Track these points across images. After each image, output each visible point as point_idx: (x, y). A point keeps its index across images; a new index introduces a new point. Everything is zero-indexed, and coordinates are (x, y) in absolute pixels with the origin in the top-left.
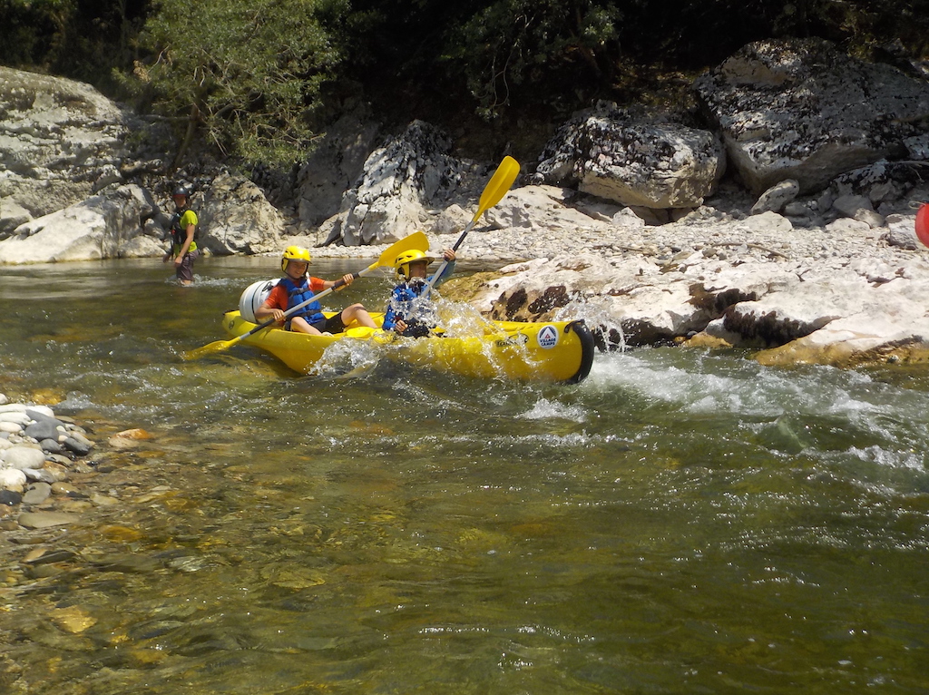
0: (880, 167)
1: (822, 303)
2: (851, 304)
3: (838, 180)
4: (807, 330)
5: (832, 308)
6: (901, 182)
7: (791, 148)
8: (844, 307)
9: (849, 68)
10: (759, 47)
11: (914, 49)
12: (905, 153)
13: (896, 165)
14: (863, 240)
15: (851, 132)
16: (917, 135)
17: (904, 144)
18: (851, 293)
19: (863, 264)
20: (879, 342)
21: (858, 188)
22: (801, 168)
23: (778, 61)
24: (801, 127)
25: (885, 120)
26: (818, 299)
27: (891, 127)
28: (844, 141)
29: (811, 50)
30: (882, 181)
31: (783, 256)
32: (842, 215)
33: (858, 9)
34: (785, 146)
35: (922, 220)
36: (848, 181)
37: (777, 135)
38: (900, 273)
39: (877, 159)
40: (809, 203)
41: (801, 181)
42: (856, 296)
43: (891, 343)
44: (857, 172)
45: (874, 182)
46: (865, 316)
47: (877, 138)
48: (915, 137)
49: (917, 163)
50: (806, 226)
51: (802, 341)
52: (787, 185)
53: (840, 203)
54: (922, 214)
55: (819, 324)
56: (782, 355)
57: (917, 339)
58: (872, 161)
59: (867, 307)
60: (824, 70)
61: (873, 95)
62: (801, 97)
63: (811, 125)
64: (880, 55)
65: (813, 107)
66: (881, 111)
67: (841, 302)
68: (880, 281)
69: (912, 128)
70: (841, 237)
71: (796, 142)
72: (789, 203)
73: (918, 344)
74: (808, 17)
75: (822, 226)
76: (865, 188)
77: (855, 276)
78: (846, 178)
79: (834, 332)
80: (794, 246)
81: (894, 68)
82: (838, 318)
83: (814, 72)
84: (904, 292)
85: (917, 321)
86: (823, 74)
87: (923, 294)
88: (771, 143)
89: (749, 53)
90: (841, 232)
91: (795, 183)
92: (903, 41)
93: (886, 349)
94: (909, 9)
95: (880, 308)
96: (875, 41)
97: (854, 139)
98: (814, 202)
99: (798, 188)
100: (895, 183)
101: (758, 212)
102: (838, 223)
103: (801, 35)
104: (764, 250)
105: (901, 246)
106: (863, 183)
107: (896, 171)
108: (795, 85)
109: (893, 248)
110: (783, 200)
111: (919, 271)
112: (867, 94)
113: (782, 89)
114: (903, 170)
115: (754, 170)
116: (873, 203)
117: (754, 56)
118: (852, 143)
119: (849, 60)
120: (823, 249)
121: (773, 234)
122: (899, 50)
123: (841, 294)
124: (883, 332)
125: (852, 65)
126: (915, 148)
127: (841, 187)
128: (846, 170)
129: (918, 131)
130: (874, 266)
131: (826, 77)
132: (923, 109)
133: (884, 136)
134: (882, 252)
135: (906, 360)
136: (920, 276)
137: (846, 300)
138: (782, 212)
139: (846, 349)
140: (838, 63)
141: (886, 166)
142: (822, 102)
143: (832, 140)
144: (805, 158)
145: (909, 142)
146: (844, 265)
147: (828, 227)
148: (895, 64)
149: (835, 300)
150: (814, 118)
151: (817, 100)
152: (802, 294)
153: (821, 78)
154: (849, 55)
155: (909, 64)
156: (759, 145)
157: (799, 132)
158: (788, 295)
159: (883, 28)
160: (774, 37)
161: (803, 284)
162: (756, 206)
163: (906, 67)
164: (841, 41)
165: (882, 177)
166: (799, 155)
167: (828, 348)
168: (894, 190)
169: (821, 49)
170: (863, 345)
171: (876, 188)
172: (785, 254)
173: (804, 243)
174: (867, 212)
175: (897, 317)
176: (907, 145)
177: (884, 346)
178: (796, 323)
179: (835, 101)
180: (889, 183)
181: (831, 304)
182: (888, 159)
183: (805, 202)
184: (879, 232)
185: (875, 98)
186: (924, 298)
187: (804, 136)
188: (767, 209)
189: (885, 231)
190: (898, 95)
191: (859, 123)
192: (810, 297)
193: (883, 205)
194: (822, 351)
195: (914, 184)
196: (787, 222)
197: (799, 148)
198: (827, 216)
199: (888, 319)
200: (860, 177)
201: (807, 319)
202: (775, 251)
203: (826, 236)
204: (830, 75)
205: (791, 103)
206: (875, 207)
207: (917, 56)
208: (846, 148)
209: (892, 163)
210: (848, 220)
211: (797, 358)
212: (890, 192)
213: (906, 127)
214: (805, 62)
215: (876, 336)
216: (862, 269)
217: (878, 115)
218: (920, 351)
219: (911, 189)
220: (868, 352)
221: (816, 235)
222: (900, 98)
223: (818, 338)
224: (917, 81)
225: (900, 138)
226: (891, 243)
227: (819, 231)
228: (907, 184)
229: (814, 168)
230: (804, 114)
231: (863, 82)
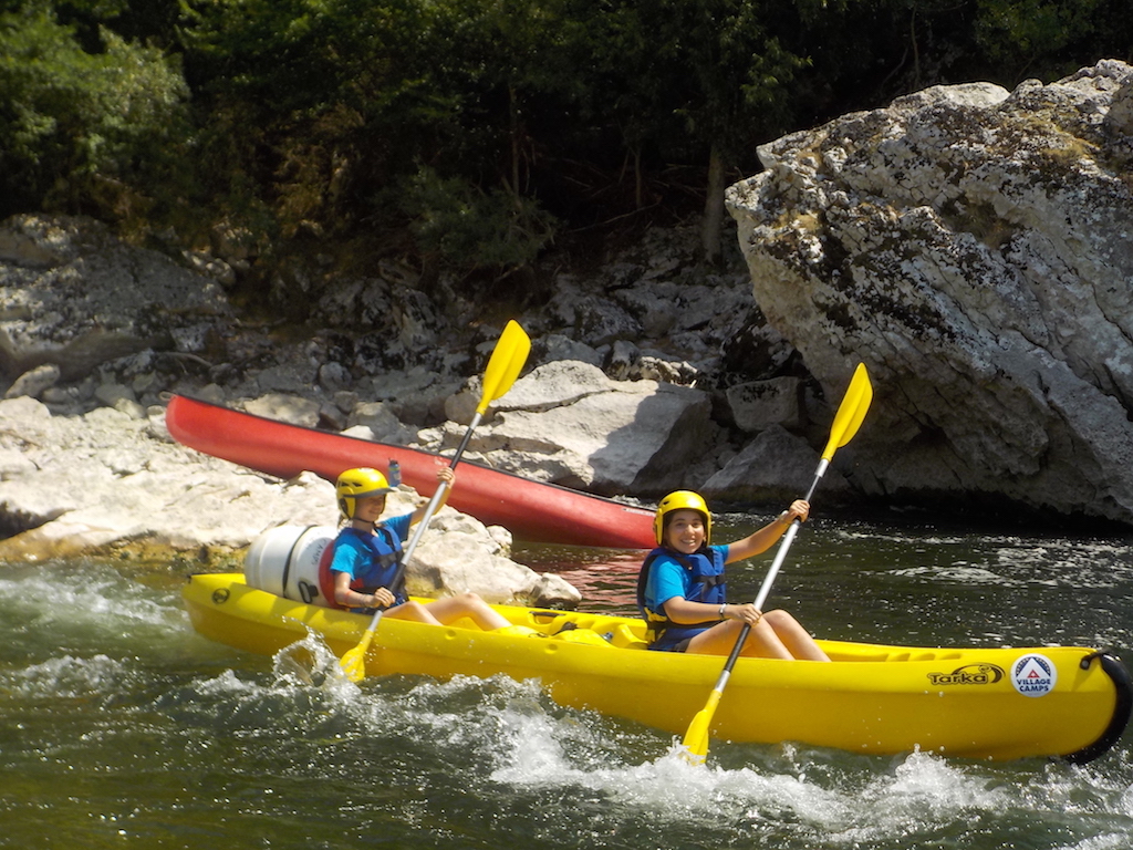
0: (145, 357)
1: (58, 494)
2: (88, 496)
3: (101, 368)
4: (38, 522)
5: (67, 499)
6: (166, 373)
7: (54, 331)
8: (80, 499)
9: (119, 252)
10: (25, 220)
11: (187, 238)
12: (172, 345)
13: (162, 356)
14: (123, 432)
15: (119, 319)
16: (184, 326)
17: (170, 336)
18: (89, 484)
19: (110, 456)
20: (113, 536)
21: (121, 377)
22: (64, 353)
23: (46, 237)
24: (66, 309)
25: (154, 309)
26: (53, 489)
27: (159, 317)
28: (110, 327)
29: (81, 230)
30: (147, 372)
31: (35, 445)
32: (103, 404)
33: (133, 192)
34: (48, 328)
35: (172, 412)
36: (112, 369)
37: (39, 316)
38: (146, 466)
39: (144, 348)
40: (70, 390)
41: (62, 367)
42: (94, 487)
43: (125, 538)
44: (122, 360)
45: (138, 372)
46: (101, 509)
47: (144, 327)
48: (182, 329)
49: (183, 356)
50: (66, 414)
51: (33, 533)
52: (48, 369)
53: (101, 392)
54: (173, 405)
55: (53, 516)
56: (10, 548)
57: (152, 534)
58: (137, 350)
59: (104, 499)
60: (92, 252)
61: (143, 281)
62: (68, 278)
63: (76, 308)
64: (154, 242)
65: (79, 290)
66: (149, 299)
67: (78, 493)
68: (125, 474)
69: (180, 319)
70: (99, 427)
71: (60, 325)
72: (48, 388)
73: (153, 539)
74: (81, 194)
75: (82, 414)
76: (128, 378)
77: (101, 468)
78: (109, 365)
79: (67, 524)
80: (49, 434)
81: (166, 257)
82: (72, 510)
83: (83, 253)
84: (146, 485)
85: (154, 515)
86: (92, 256)
87: (163, 488)
88: (32, 323)
89: (14, 225)
90: (101, 422)
91: (57, 369)
92: (177, 230)
93: (120, 543)
94: (185, 198)
95: (117, 501)
96: (148, 227)
97: (120, 326)
98: (75, 390)
99: (58, 372)
100: (160, 374)
101: (14, 396)
102: (99, 413)
103: (71, 213)
104: (16, 437)
105: (161, 440)
106: (126, 373)
107: (161, 362)
108: (63, 265)
109: (153, 441)
110: (42, 385)
111: (164, 464)
112: (136, 280)
113: (48, 268)
114: (169, 362)
115: (13, 352)
116: (136, 393)
117: (20, 230)
118: (118, 330)
119: (119, 244)
120: (80, 439)
121: (28, 420)
122: (172, 239)
123: (78, 485)
124: (119, 526)
125: (123, 249)
126: (182, 340)
127: (104, 375)
128: (111, 358)
129: (185, 323)
130: (121, 458)
131: (95, 259)
132: (192, 301)
133: (151, 325)
134: (140, 445)
135: (140, 556)
136: (166, 469)
137: (83, 491)
138: (40, 398)
139: (78, 543)
140: (108, 245)
141: (151, 357)
142: (88, 285)
143: (96, 326)
144: (67, 343)
145: (177, 333)
146: (91, 456)
147: (88, 416)
148: (168, 253)
149: (72, 491)
150: (80, 301)
151: (84, 283)
152: (37, 483)
153: (90, 259)
154: (121, 238)
155: (180, 254)
156: (19, 325)
157: (63, 314)
158: (22, 485)
159: (158, 214)
160: (43, 211)
161: (40, 473)
162: (11, 391)
163: (178, 256)
164: (113, 223)
165: (146, 368)
166: (61, 339)
167: (59, 542)
168: (158, 383)
169: (92, 229)
170: (96, 539)
171: (140, 378)
172: (39, 443)
173: (60, 432)
174: (130, 403)
175: (134, 511)
176: (174, 336)
177: (119, 540)
178: (28, 515)
179: (103, 285)
180: (154, 374)
181: (67, 495)
182: (156, 349)
183: (66, 388)
184: (140, 424)
185: (143, 285)
186: (163, 492)
187: (68, 318)
188: (23, 394)
189: (146, 423)
190: (167, 283)
191: (126, 310)
192: (46, 487)
193: (146, 397)
194: (53, 544)
195: (179, 377)
196: (44, 409)
197: (62, 332)
198: (88, 404)
199: (125, 512)
200: (124, 367)
201: (40, 510)
202: (29, 439)
203: (84, 425)
204: (99, 258)
205: (57, 283)
206: (138, 398)
207: (189, 247)
208: (111, 335)
209: (158, 354)
210: (109, 410)
211: (25, 552)
212: (154, 384)
213: (174, 317)
214: (74, 241)
215: (111, 530)
216: (109, 460)
217: (146, 304)
218: (155, 546)
219: (176, 381)
220: (102, 546)
221: (74, 424)
222: (169, 287)
223: (50, 531)
224: (189, 272)
225: (167, 328)
226: (151, 436)
227: (78, 419)
228: (172, 377)
229: (77, 353)
230: (68, 296)
231: (133, 269)
